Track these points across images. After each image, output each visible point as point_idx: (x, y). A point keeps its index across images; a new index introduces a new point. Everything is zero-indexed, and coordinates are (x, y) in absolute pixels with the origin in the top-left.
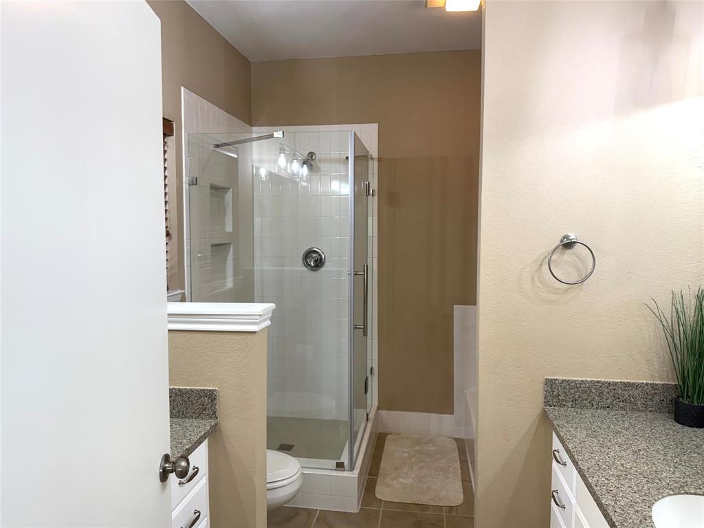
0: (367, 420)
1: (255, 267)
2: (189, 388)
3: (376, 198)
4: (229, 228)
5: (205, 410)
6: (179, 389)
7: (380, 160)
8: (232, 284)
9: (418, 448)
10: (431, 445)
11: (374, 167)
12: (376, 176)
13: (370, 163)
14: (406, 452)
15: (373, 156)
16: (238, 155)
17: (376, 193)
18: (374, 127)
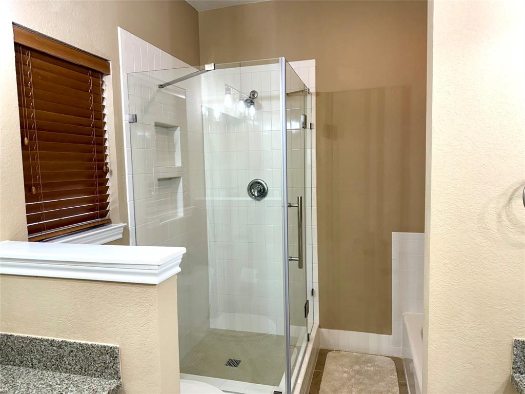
0: (308, 340)
1: (207, 198)
2: (90, 343)
3: (314, 131)
4: (178, 163)
5: (107, 368)
6: (80, 344)
7: (317, 94)
8: (183, 213)
9: (357, 368)
10: (369, 365)
11: (311, 101)
12: (314, 110)
13: (309, 97)
14: (345, 372)
15: (311, 91)
16: (186, 96)
17: (314, 126)
18: (312, 63)
